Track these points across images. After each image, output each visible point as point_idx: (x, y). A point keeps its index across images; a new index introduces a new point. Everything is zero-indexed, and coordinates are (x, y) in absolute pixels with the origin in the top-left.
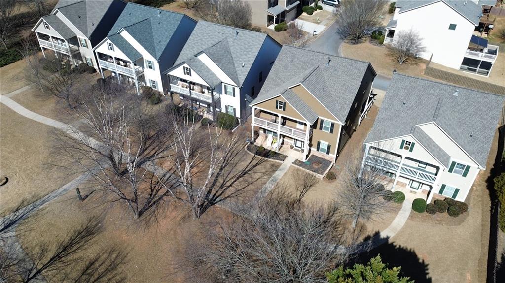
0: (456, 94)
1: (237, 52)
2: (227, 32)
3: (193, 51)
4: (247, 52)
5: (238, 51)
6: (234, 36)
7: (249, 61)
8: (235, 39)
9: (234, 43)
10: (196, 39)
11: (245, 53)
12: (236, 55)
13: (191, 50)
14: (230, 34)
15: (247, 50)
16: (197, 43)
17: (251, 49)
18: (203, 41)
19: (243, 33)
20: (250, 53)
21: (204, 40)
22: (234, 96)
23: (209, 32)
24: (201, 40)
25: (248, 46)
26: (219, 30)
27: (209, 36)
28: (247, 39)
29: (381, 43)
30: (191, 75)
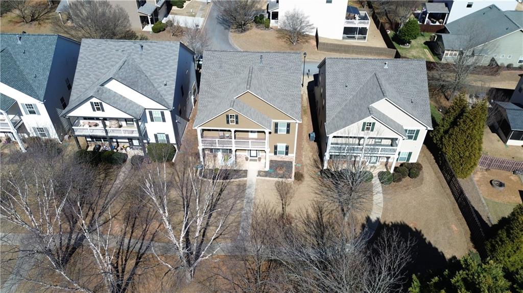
0: (386, 67)
1: (150, 69)
2: (127, 48)
3: (90, 80)
4: (163, 66)
5: (152, 68)
6: (138, 51)
7: (170, 77)
8: (141, 54)
9: (141, 59)
10: (87, 64)
11: (161, 68)
12: (151, 73)
13: (87, 79)
14: (133, 50)
15: (162, 65)
16: (92, 68)
17: (167, 62)
18: (99, 64)
19: (149, 46)
20: (168, 67)
21: (99, 62)
22: (164, 120)
23: (104, 51)
24: (96, 63)
25: (162, 59)
26: (115, 46)
27: (105, 57)
28: (157, 52)
29: (267, 27)
30: (103, 110)
